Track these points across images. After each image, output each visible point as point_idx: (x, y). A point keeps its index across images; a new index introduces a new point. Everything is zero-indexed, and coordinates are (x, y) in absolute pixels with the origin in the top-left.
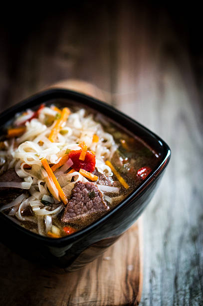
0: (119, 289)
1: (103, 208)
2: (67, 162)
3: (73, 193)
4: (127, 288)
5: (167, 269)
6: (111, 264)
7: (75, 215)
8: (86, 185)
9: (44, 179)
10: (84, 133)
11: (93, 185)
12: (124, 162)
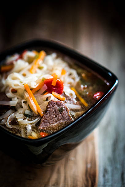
0: (81, 180)
1: (69, 119)
2: (43, 87)
3: (47, 108)
4: (87, 180)
5: (116, 168)
6: (75, 163)
7: (48, 124)
8: (57, 103)
9: (27, 99)
10: (55, 68)
11: (62, 103)
12: (84, 88)
